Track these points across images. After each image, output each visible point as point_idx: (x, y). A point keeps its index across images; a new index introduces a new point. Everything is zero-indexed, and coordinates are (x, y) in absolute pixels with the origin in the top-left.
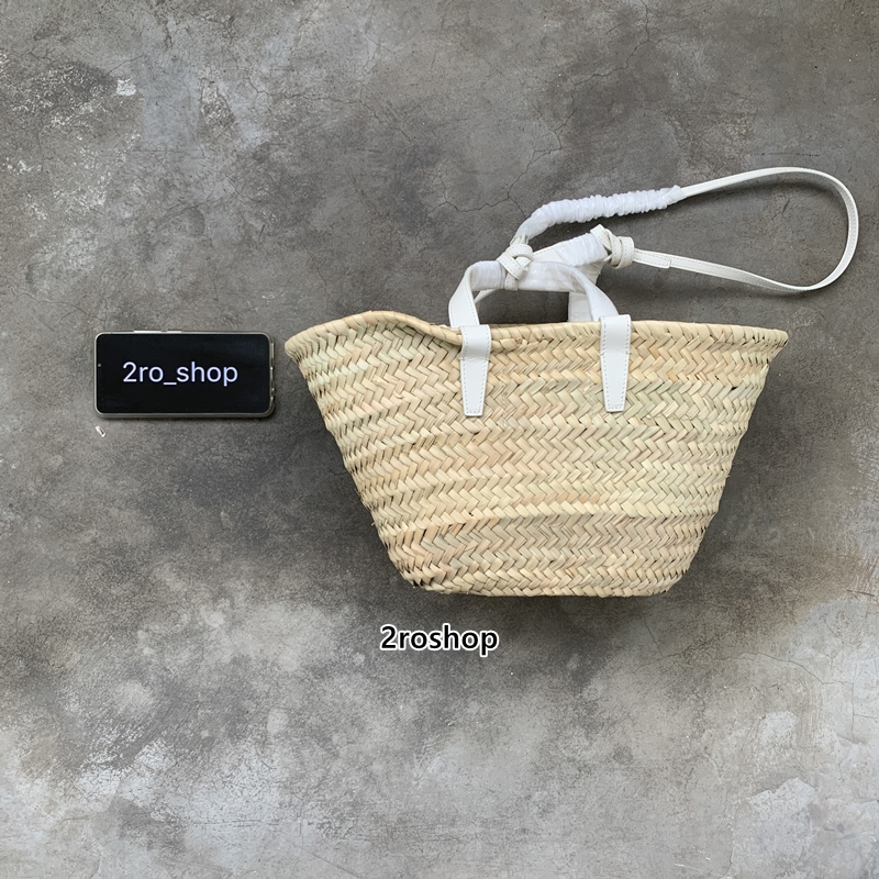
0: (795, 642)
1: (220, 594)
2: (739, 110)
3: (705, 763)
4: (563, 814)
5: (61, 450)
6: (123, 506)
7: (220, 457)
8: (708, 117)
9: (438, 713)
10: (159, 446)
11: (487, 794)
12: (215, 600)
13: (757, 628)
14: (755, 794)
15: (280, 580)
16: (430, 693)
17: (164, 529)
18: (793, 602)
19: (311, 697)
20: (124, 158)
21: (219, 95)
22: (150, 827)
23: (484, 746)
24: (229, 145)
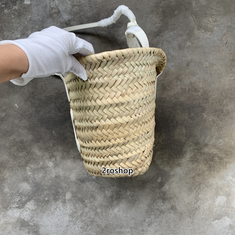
0: (226, 175)
1: (52, 156)
2: (213, 14)
3: (198, 211)
4: (155, 226)
5: (5, 111)
6: (23, 129)
7: (53, 115)
8: (204, 15)
9: (118, 194)
10: (35, 111)
11: (132, 219)
12: (50, 158)
13: (215, 170)
14: (214, 221)
15: (70, 153)
16: (115, 188)
17: (35, 136)
18: (226, 163)
19: (79, 188)
20: (26, 23)
21: (56, 5)
22: (29, 227)
23: (131, 205)
24: (58, 20)
